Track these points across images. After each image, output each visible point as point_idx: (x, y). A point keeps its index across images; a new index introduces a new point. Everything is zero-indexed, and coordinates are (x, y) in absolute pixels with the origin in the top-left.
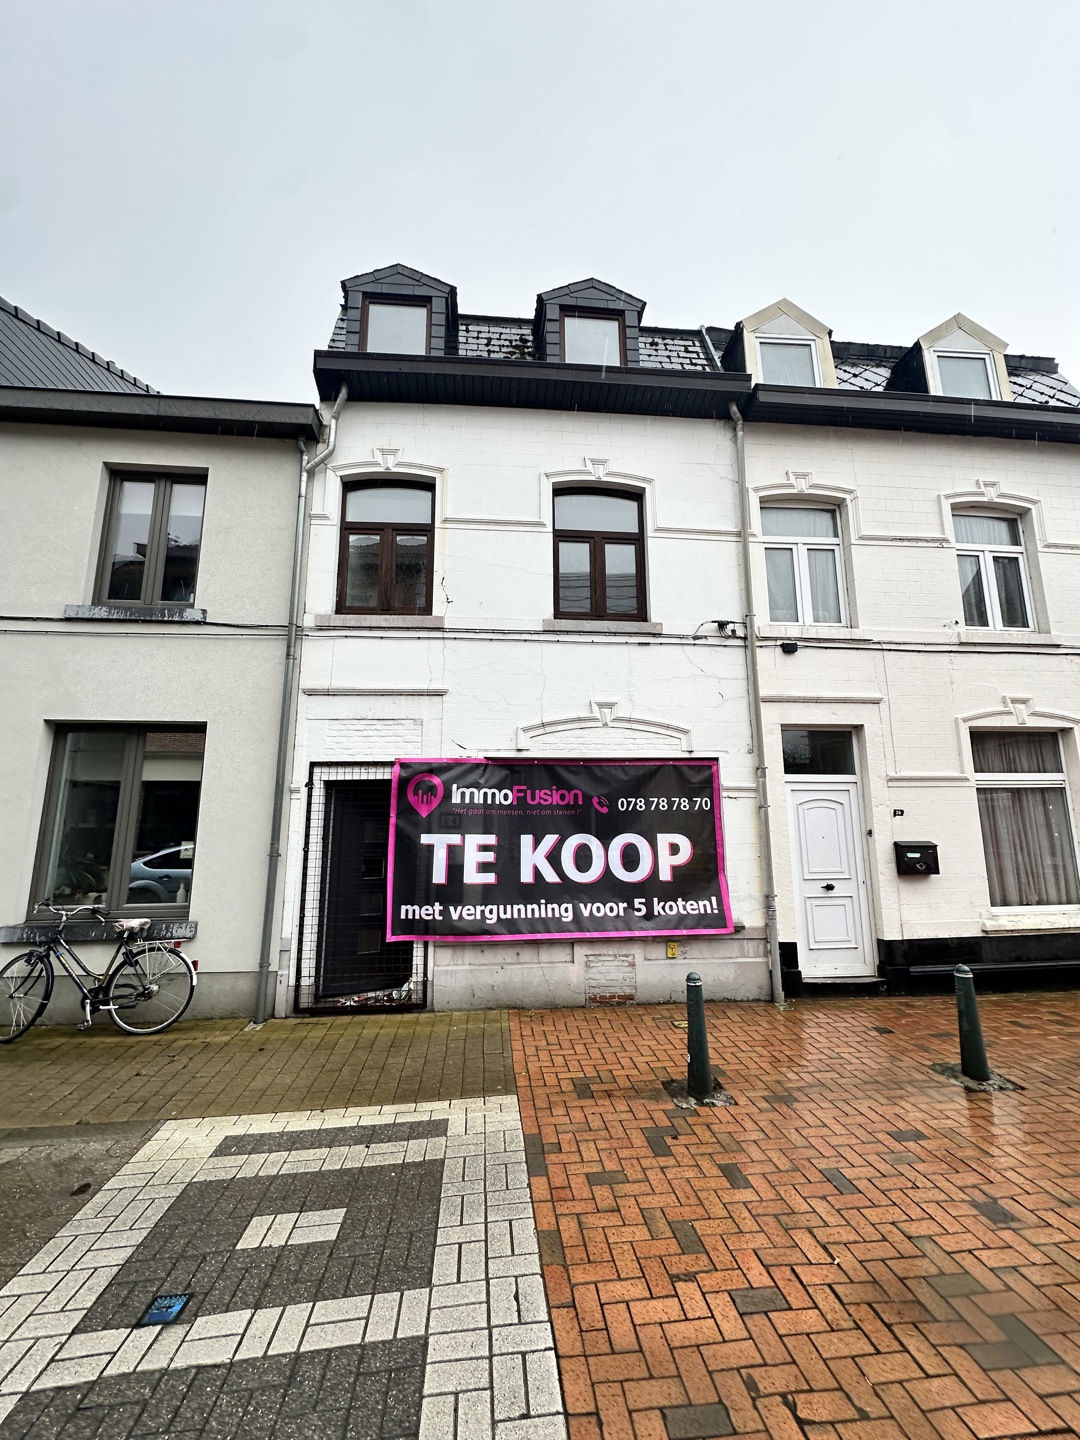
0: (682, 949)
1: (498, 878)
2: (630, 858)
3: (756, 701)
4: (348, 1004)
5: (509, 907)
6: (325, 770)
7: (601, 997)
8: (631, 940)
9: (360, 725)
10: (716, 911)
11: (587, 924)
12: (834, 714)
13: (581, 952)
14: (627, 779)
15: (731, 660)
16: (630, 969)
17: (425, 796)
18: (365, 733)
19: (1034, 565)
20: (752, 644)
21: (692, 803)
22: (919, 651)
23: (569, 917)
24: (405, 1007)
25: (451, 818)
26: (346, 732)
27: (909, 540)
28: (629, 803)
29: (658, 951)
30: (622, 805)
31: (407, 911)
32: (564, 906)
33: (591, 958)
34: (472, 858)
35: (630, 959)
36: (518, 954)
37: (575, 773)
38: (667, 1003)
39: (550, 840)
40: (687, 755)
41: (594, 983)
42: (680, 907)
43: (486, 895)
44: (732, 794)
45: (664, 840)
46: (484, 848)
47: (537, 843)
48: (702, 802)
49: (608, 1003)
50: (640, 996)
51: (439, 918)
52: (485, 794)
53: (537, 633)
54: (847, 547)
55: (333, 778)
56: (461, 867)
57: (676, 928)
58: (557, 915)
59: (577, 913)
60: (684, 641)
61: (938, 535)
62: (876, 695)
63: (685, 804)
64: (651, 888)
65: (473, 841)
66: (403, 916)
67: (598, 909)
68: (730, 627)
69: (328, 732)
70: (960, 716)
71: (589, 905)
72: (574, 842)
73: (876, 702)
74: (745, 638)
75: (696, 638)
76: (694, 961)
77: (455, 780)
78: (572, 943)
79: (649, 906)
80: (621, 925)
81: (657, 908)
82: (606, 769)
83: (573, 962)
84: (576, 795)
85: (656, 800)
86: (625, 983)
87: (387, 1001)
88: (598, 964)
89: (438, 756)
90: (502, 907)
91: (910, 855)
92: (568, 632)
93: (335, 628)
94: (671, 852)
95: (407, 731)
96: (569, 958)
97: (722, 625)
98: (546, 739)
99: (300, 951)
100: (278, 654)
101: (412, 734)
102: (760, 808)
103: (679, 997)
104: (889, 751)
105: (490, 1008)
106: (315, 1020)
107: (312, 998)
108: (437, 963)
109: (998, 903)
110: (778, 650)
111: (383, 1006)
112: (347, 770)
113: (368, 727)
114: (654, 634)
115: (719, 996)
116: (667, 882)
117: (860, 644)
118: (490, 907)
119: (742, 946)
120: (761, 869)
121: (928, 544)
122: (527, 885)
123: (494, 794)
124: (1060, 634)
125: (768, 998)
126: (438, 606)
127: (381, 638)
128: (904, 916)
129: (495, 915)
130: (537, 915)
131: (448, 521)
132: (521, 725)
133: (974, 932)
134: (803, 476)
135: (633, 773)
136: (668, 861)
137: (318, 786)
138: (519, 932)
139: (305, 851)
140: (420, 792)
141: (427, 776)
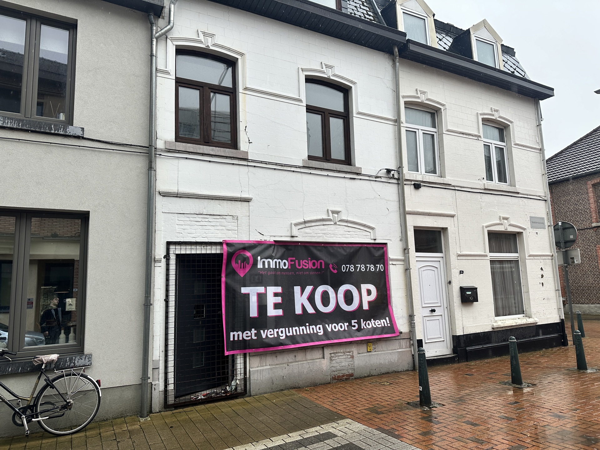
0: (374, 346)
1: (284, 312)
2: (349, 298)
3: (404, 214)
4: (200, 398)
5: (290, 329)
6: (178, 247)
7: (338, 377)
8: (351, 343)
9: (198, 218)
10: (389, 325)
11: (330, 336)
12: (435, 222)
13: (327, 352)
14: (345, 254)
15: (391, 190)
16: (351, 359)
17: (242, 264)
18: (202, 223)
19: (510, 153)
20: (403, 183)
21: (376, 267)
22: (469, 192)
23: (321, 332)
24: (234, 395)
25: (257, 277)
26: (189, 222)
27: (466, 134)
28: (347, 267)
29: (363, 348)
30: (344, 268)
31: (234, 335)
32: (318, 326)
33: (333, 355)
34: (271, 300)
35: (351, 354)
36: (295, 356)
37: (319, 250)
38: (368, 376)
39: (309, 289)
40: (373, 241)
41: (334, 369)
42: (373, 324)
43: (278, 322)
44: (394, 263)
45: (364, 287)
46: (276, 295)
47: (302, 291)
48: (380, 267)
49: (341, 379)
50: (356, 374)
51: (254, 338)
52: (276, 262)
53: (300, 167)
54: (441, 135)
55: (183, 252)
56: (266, 306)
57: (373, 335)
58: (315, 332)
59: (325, 329)
60: (371, 179)
61: (477, 133)
62: (452, 213)
63: (372, 267)
64: (359, 314)
65: (271, 290)
66: (232, 339)
67: (335, 327)
68: (392, 172)
69: (177, 221)
70: (485, 225)
71: (330, 325)
72: (321, 289)
73: (453, 216)
74: (398, 179)
75: (377, 177)
76: (380, 353)
77: (259, 254)
78: (323, 347)
79: (359, 323)
80: (347, 335)
81: (363, 325)
83: (324, 358)
84: (321, 263)
85: (359, 265)
86: (349, 367)
87: (224, 394)
88: (336, 358)
89: (248, 239)
90: (287, 329)
91: (468, 293)
92: (316, 169)
93: (179, 152)
94: (366, 294)
95: (229, 223)
96: (321, 356)
97: (389, 171)
98: (307, 230)
99: (166, 367)
100: (139, 165)
101: (231, 225)
102: (406, 270)
103: (374, 373)
104: (457, 241)
105: (282, 390)
106: (181, 410)
107: (176, 397)
108: (252, 366)
109: (497, 315)
110: (412, 187)
111: (222, 396)
112: (193, 247)
113: (203, 220)
114: (358, 174)
115: (391, 370)
116: (366, 310)
117: (446, 186)
118: (281, 329)
119: (400, 343)
120: (407, 302)
121: (474, 138)
122: (299, 315)
123: (279, 262)
124: (519, 188)
125: (412, 369)
126: (243, 145)
127: (210, 161)
128: (464, 323)
129: (284, 334)
130: (305, 333)
131: (246, 89)
132: (294, 222)
133: (488, 329)
134: (423, 93)
135: (348, 251)
136: (366, 299)
137: (173, 258)
138: (298, 343)
139: (167, 301)
140: (239, 261)
141: (243, 251)
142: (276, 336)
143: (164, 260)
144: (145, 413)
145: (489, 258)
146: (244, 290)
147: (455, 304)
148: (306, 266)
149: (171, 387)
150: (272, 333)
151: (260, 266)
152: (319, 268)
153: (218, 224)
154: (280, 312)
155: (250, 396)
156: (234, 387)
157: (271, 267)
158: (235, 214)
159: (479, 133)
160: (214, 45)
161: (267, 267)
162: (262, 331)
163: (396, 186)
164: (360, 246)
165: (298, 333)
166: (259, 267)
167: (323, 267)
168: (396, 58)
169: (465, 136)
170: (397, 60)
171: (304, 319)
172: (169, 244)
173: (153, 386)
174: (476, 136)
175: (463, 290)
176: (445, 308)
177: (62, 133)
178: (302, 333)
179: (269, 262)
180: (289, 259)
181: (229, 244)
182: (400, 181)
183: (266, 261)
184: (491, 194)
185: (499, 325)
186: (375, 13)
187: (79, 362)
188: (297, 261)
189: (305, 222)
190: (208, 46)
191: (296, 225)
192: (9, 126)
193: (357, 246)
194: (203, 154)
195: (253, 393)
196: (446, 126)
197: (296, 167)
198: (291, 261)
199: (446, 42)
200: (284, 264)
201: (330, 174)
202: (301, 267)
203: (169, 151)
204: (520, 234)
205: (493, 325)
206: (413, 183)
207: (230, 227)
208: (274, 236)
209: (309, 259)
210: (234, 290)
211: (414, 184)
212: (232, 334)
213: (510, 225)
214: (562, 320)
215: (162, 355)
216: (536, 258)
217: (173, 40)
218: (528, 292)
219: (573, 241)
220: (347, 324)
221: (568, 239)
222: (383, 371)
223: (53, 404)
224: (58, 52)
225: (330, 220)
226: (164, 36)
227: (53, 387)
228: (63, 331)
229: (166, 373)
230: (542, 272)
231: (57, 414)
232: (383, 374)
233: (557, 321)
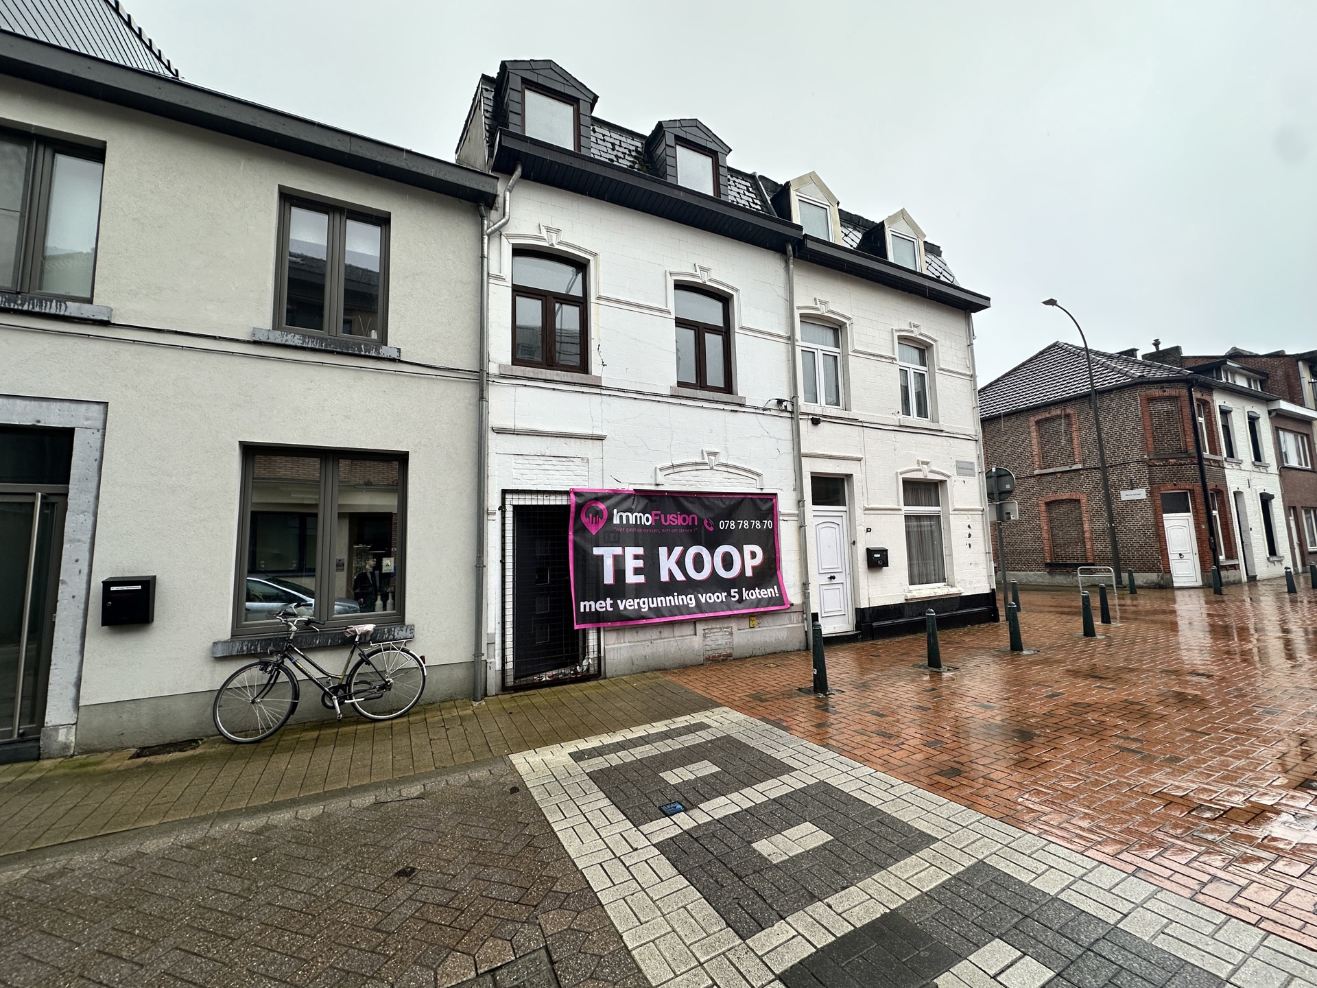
0: (758, 621)
1: (646, 579)
2: (728, 562)
3: (799, 456)
4: (544, 679)
5: (655, 599)
6: (515, 497)
7: (713, 657)
8: (729, 617)
9: (540, 461)
10: (777, 595)
11: (704, 608)
12: (838, 466)
13: (700, 628)
14: (724, 506)
15: (782, 426)
16: (729, 636)
17: (594, 518)
18: (544, 467)
19: (933, 381)
20: (798, 417)
21: (762, 524)
22: (882, 429)
23: (693, 604)
24: (586, 677)
25: (612, 535)
26: (529, 466)
27: (878, 356)
28: (726, 524)
29: (745, 623)
30: (722, 525)
31: (585, 606)
32: (689, 596)
33: (707, 631)
34: (630, 564)
35: (729, 630)
36: (661, 632)
37: (691, 502)
38: (750, 657)
39: (678, 550)
40: (759, 491)
41: (708, 648)
42: (758, 594)
43: (638, 592)
44: (785, 518)
45: (747, 548)
46: (636, 557)
47: (670, 553)
48: (768, 523)
49: (717, 660)
50: (735, 655)
51: (610, 609)
52: (636, 516)
53: (667, 396)
54: (845, 356)
55: (522, 503)
56: (624, 571)
57: (757, 607)
58: (685, 603)
59: (697, 600)
60: (757, 411)
61: (891, 355)
62: (859, 456)
63: (758, 523)
64: (741, 582)
65: (631, 551)
66: (582, 610)
67: (710, 597)
68: (785, 404)
69: (514, 465)
70: (899, 471)
71: (704, 595)
72: (692, 551)
73: (859, 460)
74: (792, 412)
75: (765, 409)
76: (765, 628)
77: (616, 506)
78: (694, 622)
79: (740, 594)
80: (725, 608)
81: (745, 595)
82: (712, 500)
83: (696, 635)
84: (693, 518)
85: (741, 522)
86: (727, 646)
87: (573, 674)
88: (711, 635)
89: (601, 488)
90: (650, 599)
91: (876, 556)
92: (687, 398)
93: (516, 378)
94: (750, 558)
95: (577, 467)
96: (692, 632)
97: (780, 402)
98: (675, 476)
99: (503, 642)
100: (468, 395)
101: (580, 469)
102: (800, 527)
103: (757, 652)
104: (865, 490)
105: (644, 672)
106: (522, 693)
107: (515, 678)
108: (607, 643)
109: (912, 583)
110: (810, 422)
111: (571, 678)
112: (533, 497)
113: (546, 463)
114: (740, 405)
115: (778, 649)
116: (750, 577)
117: (851, 422)
118: (643, 599)
119: (790, 617)
120: (801, 567)
121: (887, 360)
122: (665, 583)
123: (641, 517)
124: (943, 424)
125: (804, 648)
126: (595, 368)
127: (554, 389)
128: (870, 592)
129: (646, 605)
130: (673, 604)
131: (599, 298)
132: (659, 466)
133: (901, 600)
134: (825, 303)
135: (727, 503)
136: (750, 563)
137: (509, 510)
138: (664, 616)
139: (503, 562)
140: (591, 515)
141: (595, 503)
142: (636, 607)
143: (499, 513)
144: (479, 697)
145: (903, 512)
146: (597, 551)
147: (860, 570)
148: (674, 522)
149: (510, 666)
150: (632, 603)
151: (616, 521)
152: (690, 524)
153: (564, 468)
154: (641, 579)
155: (605, 678)
156: (585, 668)
157: (631, 523)
158: (584, 456)
159: (894, 355)
160: (560, 243)
161: (625, 522)
162: (619, 601)
163: (789, 421)
164: (742, 496)
165: (664, 605)
166: (615, 522)
167: (696, 523)
168: (789, 259)
169: (875, 358)
170: (791, 261)
171: (672, 587)
172: (504, 492)
173: (488, 665)
174: (889, 358)
175: (870, 552)
176: (847, 574)
177: (374, 355)
178: (668, 604)
179: (627, 516)
180: (653, 513)
181: (578, 494)
182: (794, 415)
183: (624, 515)
184: (909, 432)
185: (913, 596)
186: (764, 201)
187: (399, 634)
188: (662, 516)
189: (673, 466)
190: (552, 245)
191: (661, 470)
192: (309, 346)
193: (739, 496)
194: (545, 381)
195: (608, 675)
196: (853, 345)
197: (662, 396)
198: (656, 515)
199: (853, 239)
200: (647, 519)
201: (706, 405)
202: (668, 523)
203: (504, 377)
204: (943, 482)
205: (906, 596)
206: (810, 417)
207: (578, 472)
208: (635, 484)
209: (679, 513)
210: (584, 551)
211: (812, 419)
212: (582, 604)
214: (993, 590)
215: (499, 627)
216: (962, 512)
217: (508, 237)
218: (951, 555)
219: (1010, 492)
220: (726, 594)
221: (1003, 490)
222: (769, 651)
223: (369, 683)
224: (369, 253)
225: (705, 464)
226: (498, 233)
227: (369, 663)
228: (379, 597)
229: (503, 649)
230: (969, 531)
231: (374, 695)
232: (769, 654)
233: (987, 591)
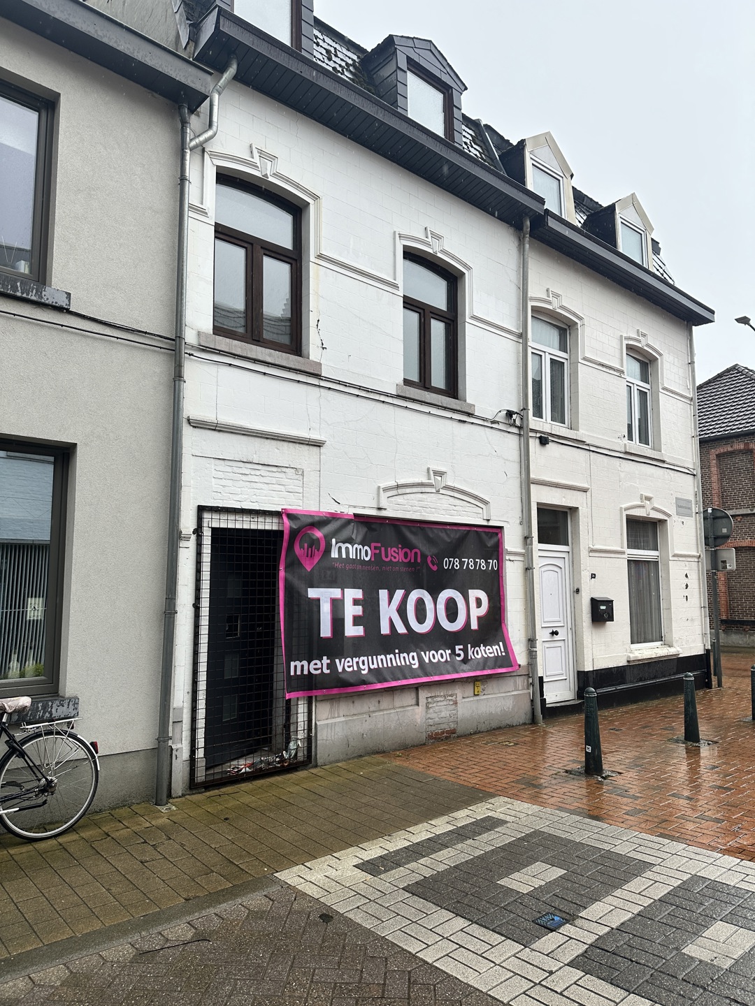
0: (483, 687)
1: (365, 631)
2: (452, 613)
3: (527, 482)
4: (243, 770)
5: (374, 657)
6: (216, 516)
7: (437, 734)
8: (453, 681)
9: (246, 469)
10: (504, 654)
11: (429, 669)
12: (564, 497)
13: (423, 695)
15: (509, 444)
16: (454, 707)
17: (310, 549)
18: (250, 478)
19: (655, 401)
20: (526, 434)
21: (488, 564)
22: (607, 455)
23: (416, 664)
24: (293, 766)
25: (330, 572)
26: (232, 474)
27: (606, 367)
28: (450, 562)
29: (469, 690)
30: (446, 563)
31: (296, 667)
32: (411, 654)
33: (430, 700)
34: (351, 611)
35: (453, 698)
36: (379, 701)
37: (414, 533)
38: (475, 733)
39: (399, 594)
40: (485, 523)
41: (431, 722)
42: (484, 652)
43: (357, 647)
44: (512, 558)
45: (474, 594)
46: (356, 602)
47: (390, 598)
48: (493, 563)
49: (440, 738)
50: (460, 731)
51: (326, 671)
52: (356, 549)
53: (392, 396)
54: (574, 364)
55: (223, 525)
56: (343, 620)
57: (484, 669)
58: (408, 663)
59: (421, 660)
60: (486, 424)
61: (617, 366)
62: (585, 485)
63: (483, 563)
64: (466, 637)
65: (350, 594)
66: (292, 673)
68: (514, 416)
69: (214, 472)
70: (623, 506)
71: (427, 653)
72: (415, 595)
73: (585, 491)
75: (493, 422)
76: (490, 696)
77: (335, 533)
78: (416, 688)
79: (465, 651)
80: (450, 669)
81: (470, 653)
82: (435, 531)
83: (418, 704)
84: (416, 553)
85: (466, 560)
86: (451, 719)
87: (279, 762)
88: (435, 705)
89: (317, 509)
90: (370, 658)
91: (601, 608)
92: (414, 400)
93: (219, 353)
94: (475, 605)
95: (288, 479)
96: (414, 702)
97: (510, 414)
98: (400, 499)
99: (194, 719)
100: (158, 370)
101: (294, 485)
102: (526, 569)
103: (483, 727)
104: (590, 527)
105: (361, 756)
106: (216, 792)
107: (207, 769)
108: (318, 718)
109: (632, 642)
110: (538, 441)
111: (276, 767)
112: (237, 518)
113: (253, 472)
114: (469, 415)
115: (504, 723)
116: (475, 631)
117: (578, 444)
118: (362, 658)
119: (515, 681)
120: (526, 619)
121: (615, 373)
122: (386, 636)
123: (360, 549)
124: (666, 454)
125: (530, 722)
126: (314, 353)
127: (265, 374)
128: (594, 653)
129: (366, 667)
130: (395, 665)
131: (320, 256)
132: (383, 485)
133: (623, 663)
134: (557, 296)
135: (452, 536)
136: (476, 613)
137: (207, 533)
138: (386, 681)
139: (197, 607)
140: (306, 545)
141: (310, 529)
142: (356, 669)
143: (193, 537)
144: (162, 799)
145: (626, 556)
146: (312, 593)
147: (584, 624)
148: (395, 558)
149: (200, 753)
150: (351, 664)
151: (334, 554)
152: (413, 561)
153: (274, 481)
154: (359, 631)
155: (316, 766)
156: (293, 752)
157: (351, 557)
158: (298, 467)
159: (622, 367)
160: (276, 175)
161: (344, 556)
162: (337, 661)
163: (516, 438)
164: (468, 529)
165: (385, 666)
166: (333, 556)
167: (419, 561)
168: (524, 237)
169: (604, 369)
170: (527, 239)
171: (392, 643)
172: (201, 509)
173: (174, 752)
174: (618, 370)
175: (595, 603)
176: (569, 629)
177: (33, 298)
178: (390, 665)
179: (347, 549)
180: (373, 545)
181: (291, 516)
182: (522, 431)
183: (344, 546)
184: (633, 460)
185: (636, 657)
187: (57, 711)
188: (383, 549)
189: (398, 487)
190: (266, 175)
191: (385, 490)
193: (464, 528)
194: (255, 361)
195: (320, 761)
196: (583, 352)
197: (387, 395)
198: (376, 548)
200: (366, 553)
201: (434, 411)
202: (388, 560)
203: (205, 349)
204: (663, 522)
205: (629, 657)
206: (538, 435)
207: (291, 488)
208: (355, 507)
209: (400, 546)
210: (299, 593)
211: (540, 438)
212: (293, 664)
213: (654, 509)
214: (708, 651)
215: (188, 698)
216: (681, 559)
217: (214, 155)
218: (669, 609)
219: (727, 537)
220: (450, 651)
221: (720, 534)
222: (494, 725)
223: (19, 785)
225: (431, 485)
226: (200, 148)
227: (22, 754)
228: (15, 657)
229: (193, 730)
230: (686, 581)
231: (33, 803)
232: (494, 729)
233: (701, 651)
